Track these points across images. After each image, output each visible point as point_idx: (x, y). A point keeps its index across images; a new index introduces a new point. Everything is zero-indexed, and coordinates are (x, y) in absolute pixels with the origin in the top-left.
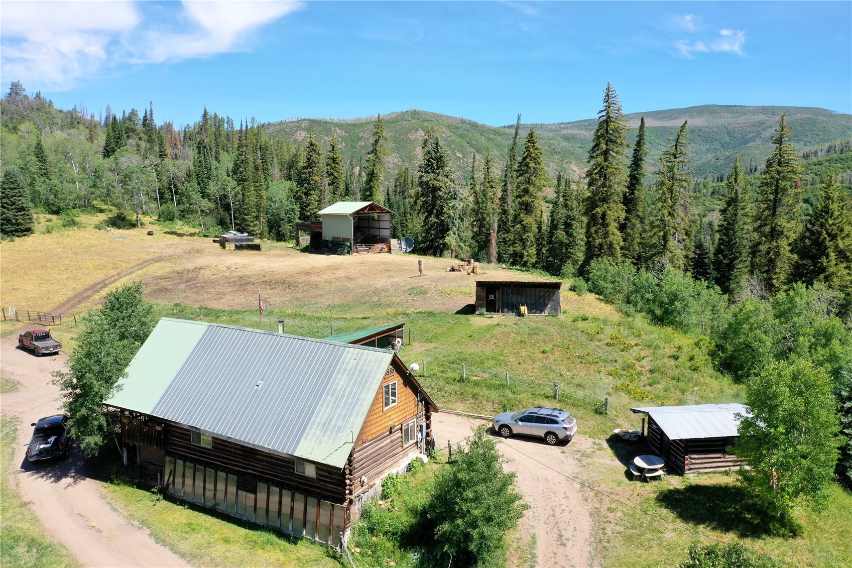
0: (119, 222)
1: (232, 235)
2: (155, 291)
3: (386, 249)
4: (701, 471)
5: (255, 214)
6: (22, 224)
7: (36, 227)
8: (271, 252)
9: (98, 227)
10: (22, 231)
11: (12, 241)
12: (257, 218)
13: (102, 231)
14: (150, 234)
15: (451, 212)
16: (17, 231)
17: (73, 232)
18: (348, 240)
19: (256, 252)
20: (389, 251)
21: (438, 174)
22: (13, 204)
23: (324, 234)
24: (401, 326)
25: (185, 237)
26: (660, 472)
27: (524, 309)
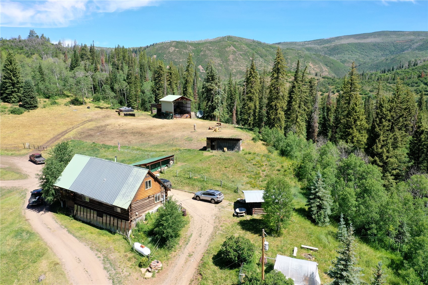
0: (75, 102)
1: (124, 109)
2: (87, 136)
3: (189, 117)
4: (259, 214)
5: (134, 99)
6: (33, 104)
7: (39, 105)
8: (140, 117)
9: (66, 105)
10: (33, 107)
11: (29, 112)
12: (136, 100)
13: (68, 106)
14: (88, 108)
15: (216, 101)
16: (31, 107)
17: (55, 107)
18: (172, 113)
19: (133, 117)
20: (190, 117)
21: (212, 83)
22: (29, 95)
23: (162, 109)
24: (173, 156)
25: (104, 109)
26: (244, 214)
27: (225, 149)
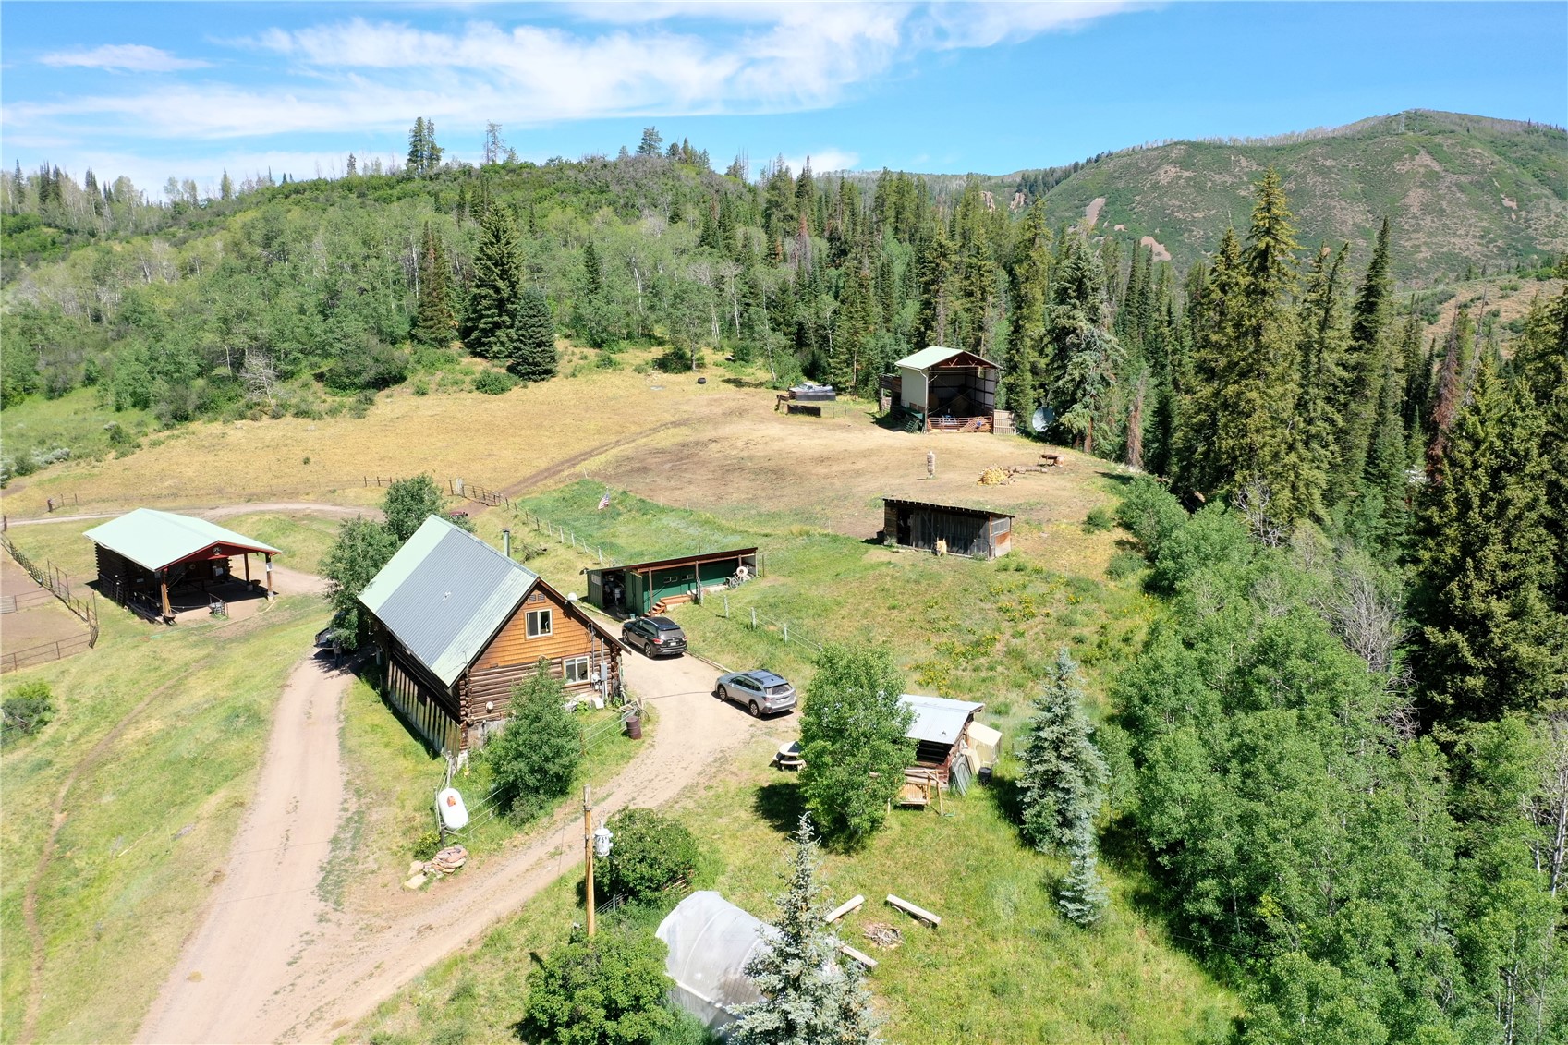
1: (806, 389)
3: (988, 427)
5: (844, 358)
6: (541, 365)
8: (835, 420)
9: (639, 370)
10: (540, 373)
13: (642, 375)
14: (701, 382)
15: (1076, 373)
16: (534, 373)
17: (607, 376)
19: (809, 419)
20: (991, 431)
21: (1074, 307)
23: (902, 397)
24: (753, 550)
25: (746, 389)
26: (801, 762)
